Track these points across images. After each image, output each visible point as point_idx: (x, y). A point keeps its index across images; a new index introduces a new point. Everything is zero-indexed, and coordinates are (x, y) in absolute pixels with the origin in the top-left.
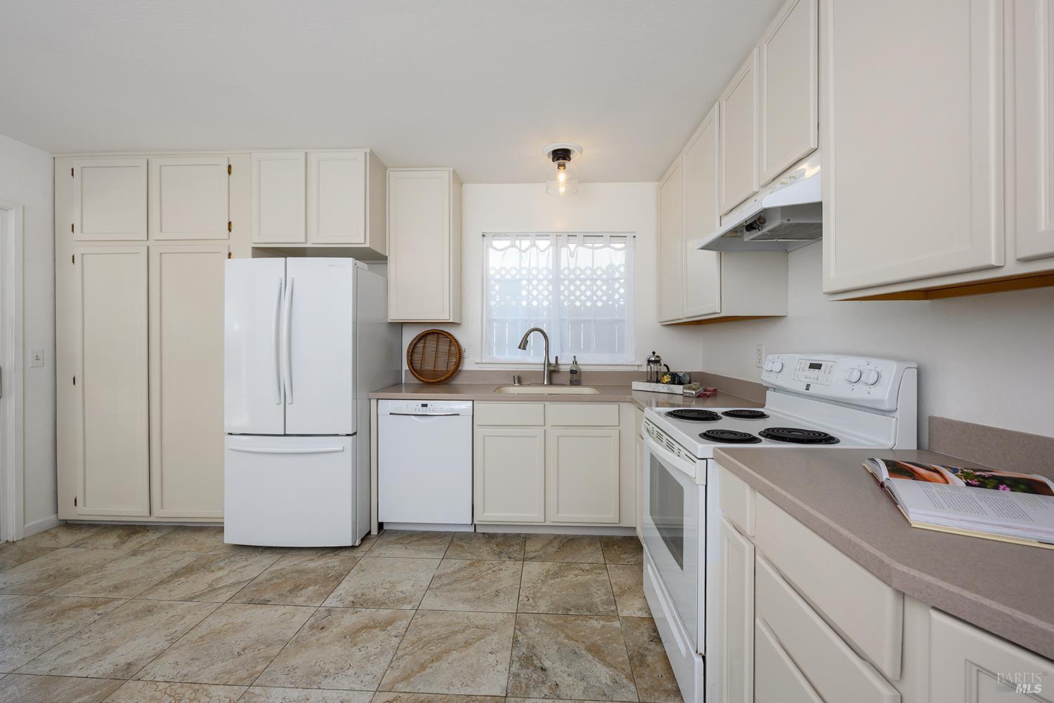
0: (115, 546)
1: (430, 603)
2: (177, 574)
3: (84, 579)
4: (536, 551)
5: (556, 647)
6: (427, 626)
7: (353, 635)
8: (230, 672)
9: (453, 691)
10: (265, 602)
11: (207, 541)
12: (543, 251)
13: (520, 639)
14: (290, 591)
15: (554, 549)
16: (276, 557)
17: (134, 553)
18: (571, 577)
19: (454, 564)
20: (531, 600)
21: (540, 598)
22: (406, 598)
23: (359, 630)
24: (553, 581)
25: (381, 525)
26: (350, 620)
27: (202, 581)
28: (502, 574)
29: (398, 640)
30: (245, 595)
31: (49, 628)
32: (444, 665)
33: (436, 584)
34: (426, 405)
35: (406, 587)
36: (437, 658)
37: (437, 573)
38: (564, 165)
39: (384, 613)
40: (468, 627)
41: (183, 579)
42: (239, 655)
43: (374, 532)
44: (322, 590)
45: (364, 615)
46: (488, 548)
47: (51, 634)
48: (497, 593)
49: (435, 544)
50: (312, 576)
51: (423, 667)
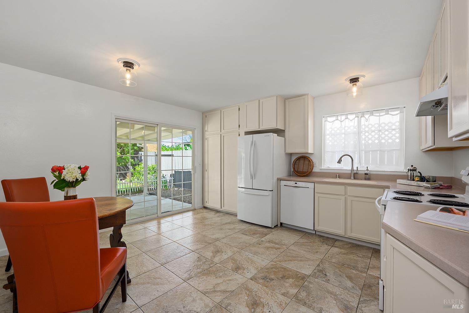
0: (214, 214)
1: (292, 248)
2: (226, 223)
3: (209, 220)
4: (339, 245)
5: (334, 272)
6: (289, 253)
7: (268, 248)
8: (237, 246)
9: (293, 268)
10: (246, 235)
11: (233, 218)
12: (352, 120)
13: (320, 265)
14: (253, 234)
15: (348, 247)
16: (250, 225)
17: (218, 217)
18: (351, 256)
19: (304, 240)
20: (330, 258)
21: (334, 258)
22: (285, 244)
23: (269, 248)
24: (342, 255)
25: (281, 224)
26: (267, 245)
27: (232, 226)
28: (321, 248)
29: (280, 253)
30: (241, 232)
31: (203, 227)
32: (292, 263)
33: (296, 244)
34: (296, 183)
35: (286, 242)
36: (291, 261)
37: (297, 241)
38: (356, 84)
39: (277, 246)
40: (303, 257)
41: (228, 225)
42: (239, 243)
43: (279, 225)
44: (261, 236)
45: (272, 245)
46: (319, 240)
47: (204, 228)
48: (317, 252)
49: (299, 234)
50: (259, 232)
51: (286, 261)
